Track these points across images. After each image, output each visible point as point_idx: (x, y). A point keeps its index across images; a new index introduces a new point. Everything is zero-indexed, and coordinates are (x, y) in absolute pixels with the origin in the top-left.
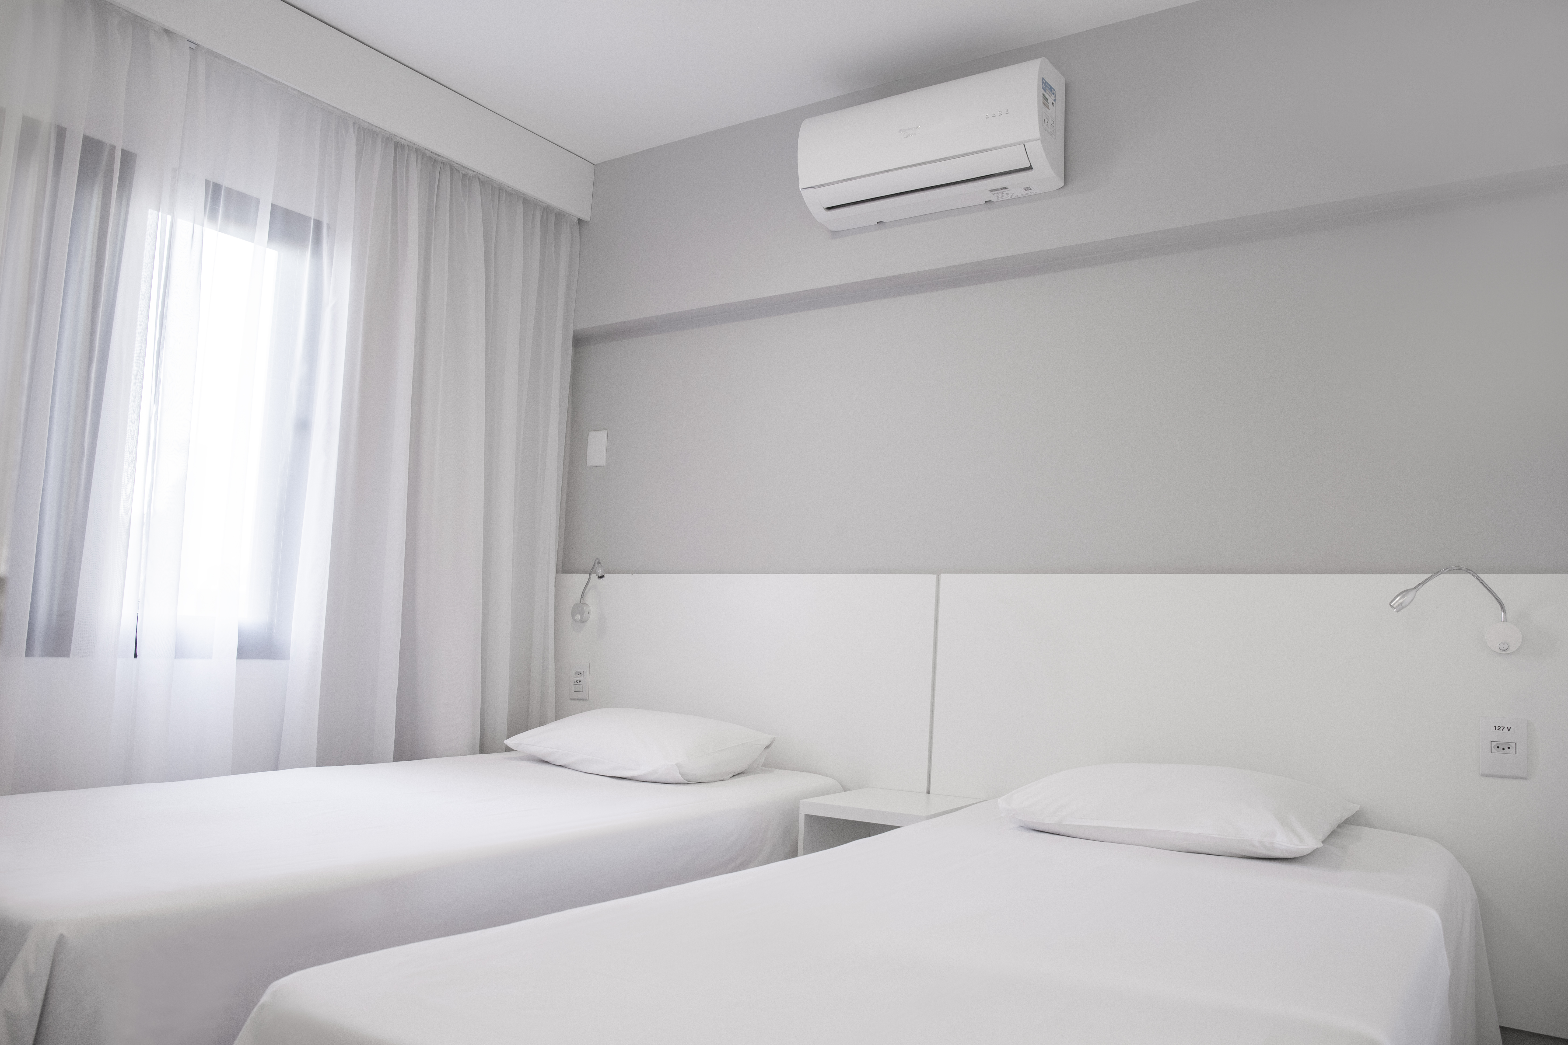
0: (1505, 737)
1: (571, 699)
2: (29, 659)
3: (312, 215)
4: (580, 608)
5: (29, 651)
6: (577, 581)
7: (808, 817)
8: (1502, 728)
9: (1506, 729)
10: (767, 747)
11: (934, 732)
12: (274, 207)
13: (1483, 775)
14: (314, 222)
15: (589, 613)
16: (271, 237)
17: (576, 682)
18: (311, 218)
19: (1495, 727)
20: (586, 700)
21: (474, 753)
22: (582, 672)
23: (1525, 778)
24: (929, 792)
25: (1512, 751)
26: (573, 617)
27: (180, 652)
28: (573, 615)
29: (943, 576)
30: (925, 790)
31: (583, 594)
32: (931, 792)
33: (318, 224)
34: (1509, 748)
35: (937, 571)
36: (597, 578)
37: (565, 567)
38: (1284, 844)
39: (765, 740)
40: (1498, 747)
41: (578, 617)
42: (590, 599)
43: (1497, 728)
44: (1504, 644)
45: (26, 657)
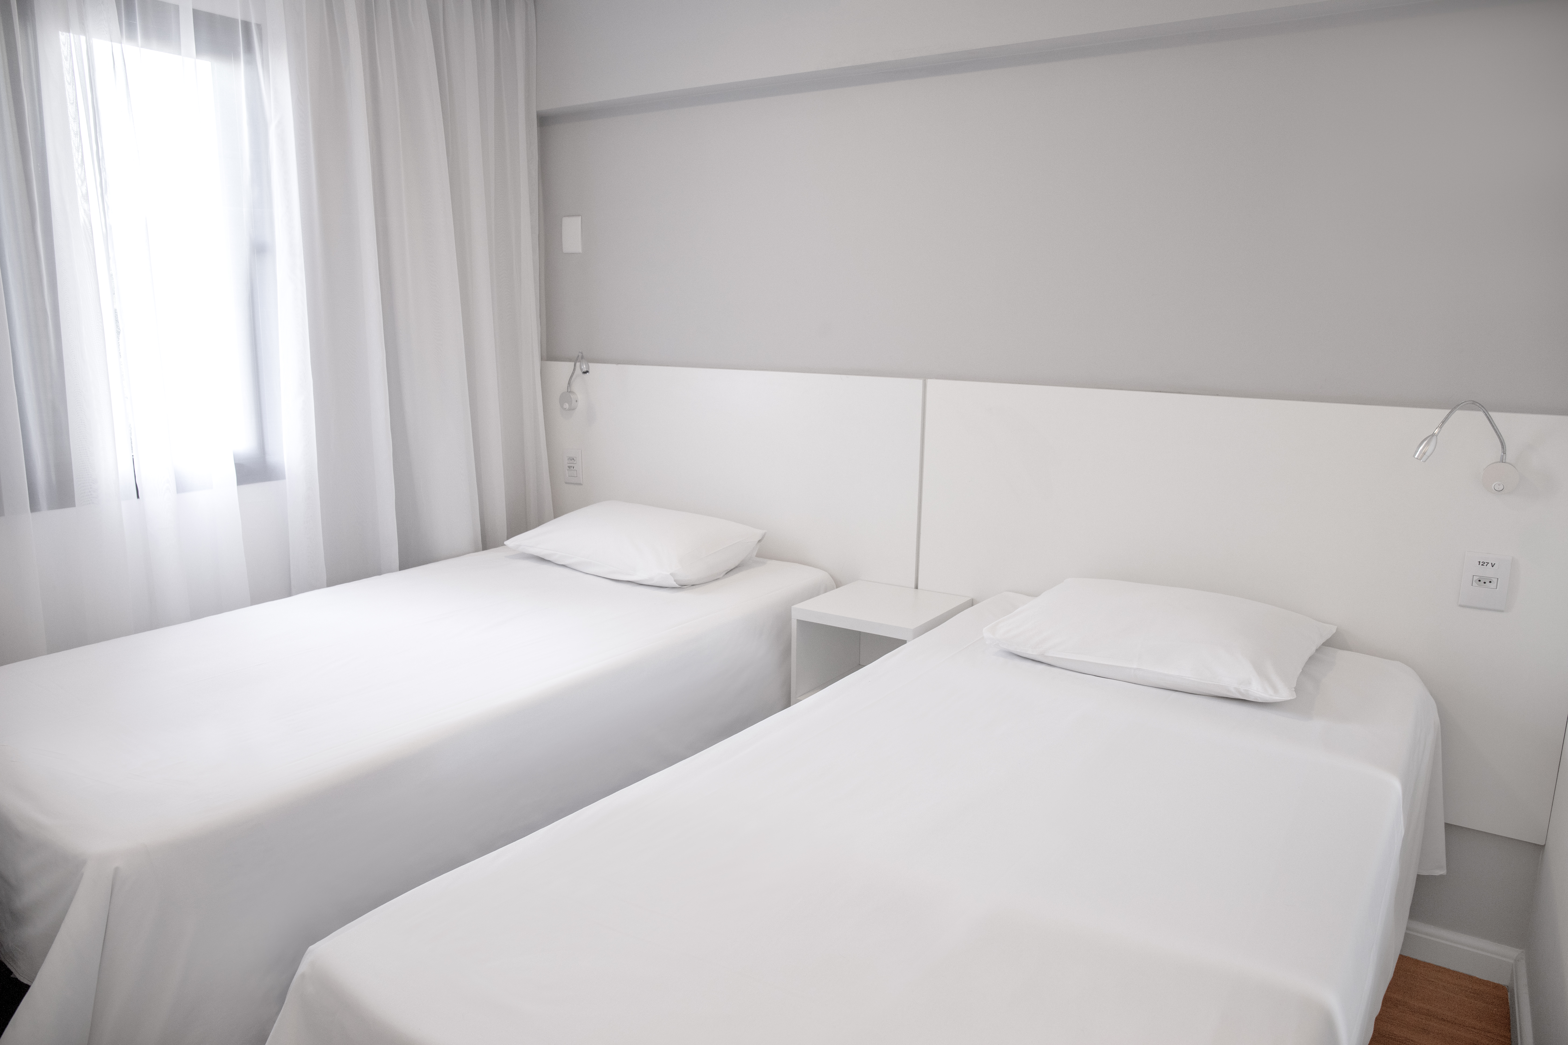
0: (1488, 572)
1: (566, 483)
2: (37, 514)
3: (239, 17)
4: (567, 396)
5: (34, 506)
6: (562, 369)
7: (800, 623)
8: (1486, 564)
9: (1490, 565)
10: (759, 541)
11: (922, 532)
12: (196, 13)
13: (1461, 606)
14: (241, 24)
15: (577, 401)
16: (199, 51)
17: (570, 467)
18: (238, 20)
19: (1479, 562)
20: (580, 484)
21: (476, 551)
22: (575, 458)
23: (1502, 611)
24: (917, 588)
25: (1493, 585)
26: (562, 406)
27: (181, 488)
28: (562, 403)
29: (931, 382)
30: (913, 585)
31: (569, 383)
32: (919, 588)
33: (246, 26)
34: (1490, 582)
35: (925, 376)
36: (581, 373)
37: (550, 354)
38: (1257, 690)
39: (758, 533)
40: (1480, 581)
41: (566, 406)
42: (576, 387)
43: (1481, 564)
44: (1499, 485)
45: (31, 512)
